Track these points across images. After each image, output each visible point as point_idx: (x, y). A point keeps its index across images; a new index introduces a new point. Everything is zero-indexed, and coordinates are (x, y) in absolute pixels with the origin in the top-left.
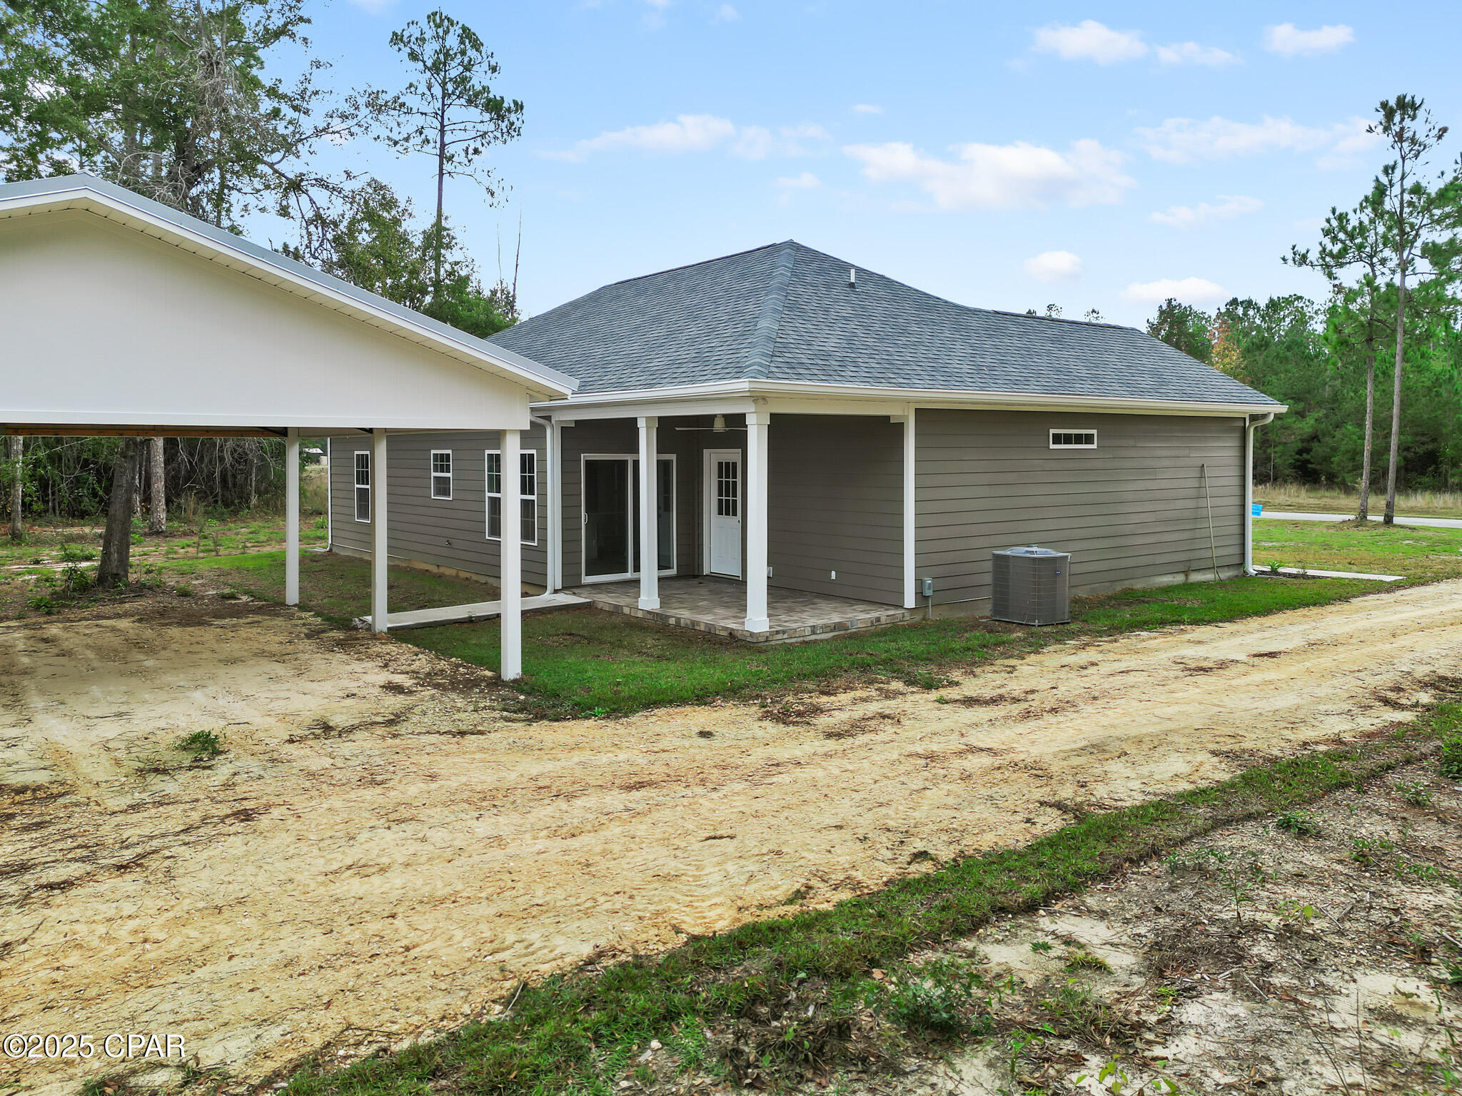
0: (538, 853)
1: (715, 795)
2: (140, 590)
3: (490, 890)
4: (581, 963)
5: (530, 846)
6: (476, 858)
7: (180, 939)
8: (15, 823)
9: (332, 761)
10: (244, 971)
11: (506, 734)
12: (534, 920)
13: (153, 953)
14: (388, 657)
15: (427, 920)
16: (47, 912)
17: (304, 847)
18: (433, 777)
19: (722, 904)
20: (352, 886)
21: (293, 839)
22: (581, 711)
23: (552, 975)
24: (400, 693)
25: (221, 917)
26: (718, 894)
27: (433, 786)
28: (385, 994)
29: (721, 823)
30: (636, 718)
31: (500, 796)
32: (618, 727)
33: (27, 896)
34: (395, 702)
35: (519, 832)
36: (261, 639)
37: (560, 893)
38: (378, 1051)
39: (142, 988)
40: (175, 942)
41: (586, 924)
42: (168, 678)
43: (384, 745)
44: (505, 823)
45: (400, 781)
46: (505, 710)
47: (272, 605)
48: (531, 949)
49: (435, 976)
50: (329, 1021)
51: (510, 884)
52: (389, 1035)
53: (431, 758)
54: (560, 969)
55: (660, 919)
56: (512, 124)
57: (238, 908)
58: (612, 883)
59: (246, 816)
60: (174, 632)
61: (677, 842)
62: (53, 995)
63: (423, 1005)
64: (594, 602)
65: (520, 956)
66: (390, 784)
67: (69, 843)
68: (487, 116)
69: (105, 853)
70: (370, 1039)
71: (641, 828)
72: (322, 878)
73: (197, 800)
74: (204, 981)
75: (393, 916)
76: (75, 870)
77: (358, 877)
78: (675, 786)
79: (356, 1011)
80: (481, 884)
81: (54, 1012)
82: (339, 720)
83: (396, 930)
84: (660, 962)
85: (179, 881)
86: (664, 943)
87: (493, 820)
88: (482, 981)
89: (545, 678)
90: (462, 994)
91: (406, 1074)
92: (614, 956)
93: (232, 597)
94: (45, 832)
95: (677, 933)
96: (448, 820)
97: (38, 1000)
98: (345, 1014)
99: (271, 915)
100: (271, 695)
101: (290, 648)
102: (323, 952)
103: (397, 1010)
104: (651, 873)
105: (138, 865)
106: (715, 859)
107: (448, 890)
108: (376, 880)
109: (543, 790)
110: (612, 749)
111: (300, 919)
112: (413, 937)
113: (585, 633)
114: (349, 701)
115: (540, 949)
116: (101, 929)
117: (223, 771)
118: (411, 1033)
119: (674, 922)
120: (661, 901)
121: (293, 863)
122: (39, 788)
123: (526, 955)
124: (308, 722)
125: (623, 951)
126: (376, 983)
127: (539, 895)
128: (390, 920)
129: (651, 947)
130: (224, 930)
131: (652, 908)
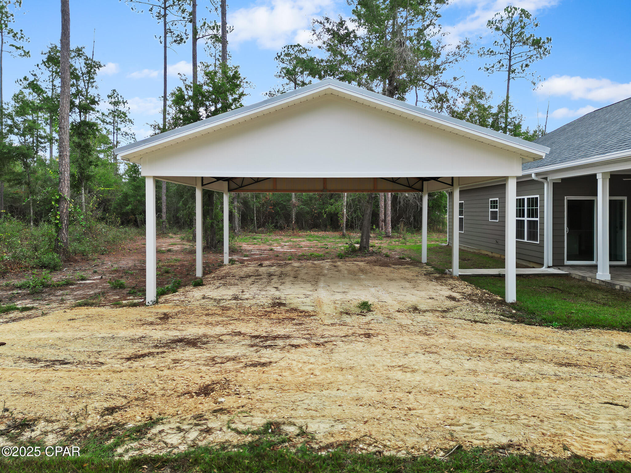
0: (494, 384)
1: (619, 381)
2: (372, 253)
3: (461, 394)
4: (496, 446)
5: (491, 379)
6: (460, 377)
7: (324, 376)
8: (294, 322)
9: (412, 322)
10: (340, 397)
11: (498, 325)
12: (479, 416)
13: (313, 379)
14: (454, 286)
15: (424, 399)
16: (287, 354)
17: (385, 353)
18: (453, 337)
19: (605, 443)
20: (398, 375)
21: (382, 349)
22: (544, 322)
23: (478, 447)
24: (453, 300)
25: (342, 372)
26: (605, 437)
27: (452, 341)
28: (391, 426)
29: (619, 396)
30: (578, 331)
31: (484, 352)
32: (565, 333)
33: (284, 347)
34: (450, 304)
35: (487, 371)
36: (406, 273)
37: (499, 407)
38: (377, 452)
39: (303, 392)
40: (322, 377)
41: (508, 427)
42: (366, 283)
43: (438, 320)
44: (481, 365)
45: (437, 336)
46: (502, 315)
47: (416, 262)
48: (472, 430)
49: (418, 426)
50: (363, 430)
51: (472, 394)
52: (385, 446)
53: (456, 329)
54: (484, 446)
55: (556, 438)
56: (546, 49)
57: (350, 371)
58: (532, 410)
59: (368, 336)
60: (377, 268)
61: (583, 399)
62: (275, 385)
63: (406, 438)
64: (570, 274)
65: (464, 432)
66: (432, 336)
67: (306, 332)
68: (532, 48)
69: (315, 338)
70: (376, 444)
71: (561, 387)
72: (386, 368)
73: (354, 326)
74: (324, 396)
75: (410, 393)
76: (303, 342)
77: (401, 371)
78: (592, 370)
79: (376, 429)
80: (458, 390)
81: (272, 391)
82: (422, 307)
83: (408, 399)
84: (548, 463)
85: (334, 354)
86: (554, 453)
87: (476, 363)
88: (440, 437)
89: (530, 304)
90: (427, 440)
91: (384, 468)
92: (519, 449)
93: (403, 259)
94: (301, 327)
95: (565, 449)
96: (453, 357)
97: (269, 385)
98: (371, 429)
99: (360, 377)
100: (399, 293)
101: (416, 278)
102: (373, 399)
103: (394, 436)
104: (560, 412)
105: (324, 345)
106: (609, 416)
107: (441, 389)
108: (409, 375)
109: (508, 355)
110: (557, 343)
111: (370, 382)
112: (415, 405)
113: (561, 288)
114: (430, 300)
115: (477, 431)
116: (300, 365)
117: (369, 317)
118: (395, 449)
119: (565, 443)
120: (561, 429)
121: (377, 359)
122: (307, 312)
123: (468, 432)
124: (409, 305)
125: (525, 449)
126: (389, 420)
127: (487, 404)
128: (408, 394)
129: (544, 452)
130: (340, 378)
131: (553, 431)
